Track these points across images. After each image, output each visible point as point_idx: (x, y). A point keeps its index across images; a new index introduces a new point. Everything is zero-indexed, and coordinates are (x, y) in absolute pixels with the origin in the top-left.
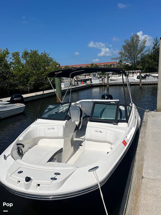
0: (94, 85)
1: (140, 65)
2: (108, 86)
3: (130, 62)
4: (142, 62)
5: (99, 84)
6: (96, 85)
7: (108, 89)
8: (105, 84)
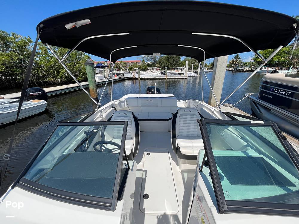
1: (158, 64)
2: (139, 79)
3: (151, 61)
4: (160, 62)
5: (131, 77)
6: (128, 78)
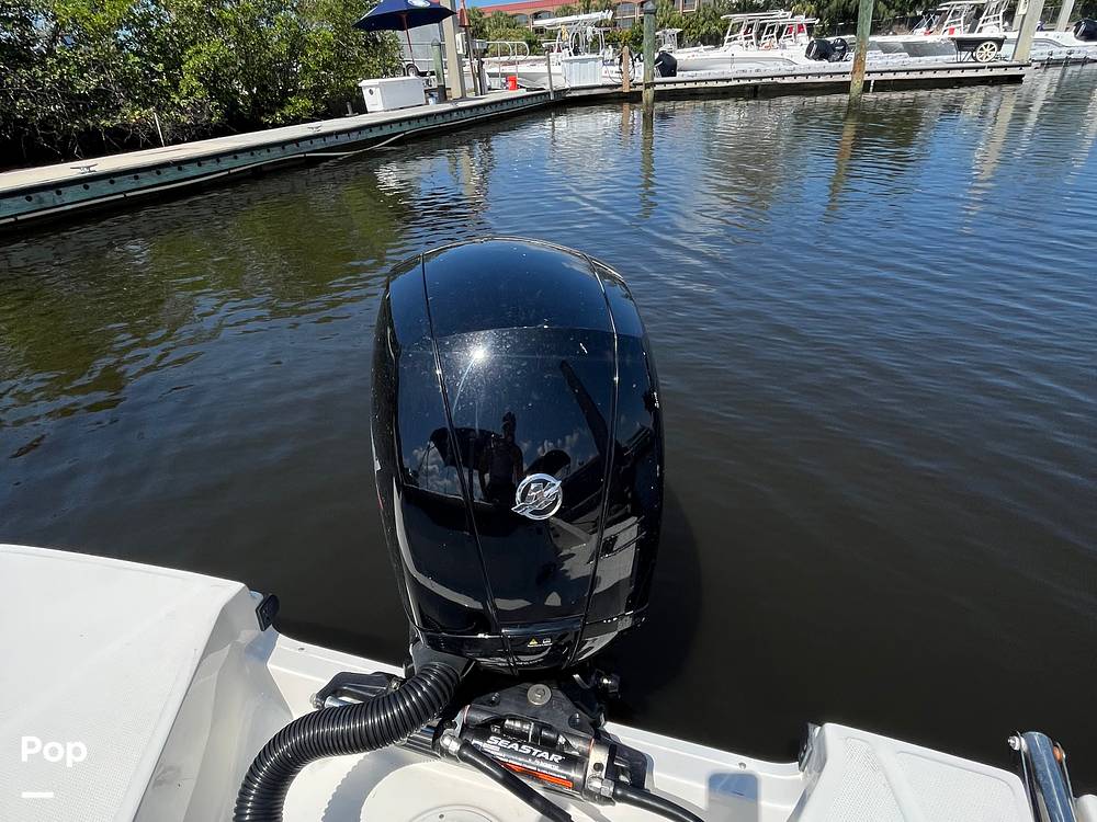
0: (577, 94)
2: (648, 95)
5: (603, 87)
6: (585, 93)
7: (648, 120)
8: (635, 85)
